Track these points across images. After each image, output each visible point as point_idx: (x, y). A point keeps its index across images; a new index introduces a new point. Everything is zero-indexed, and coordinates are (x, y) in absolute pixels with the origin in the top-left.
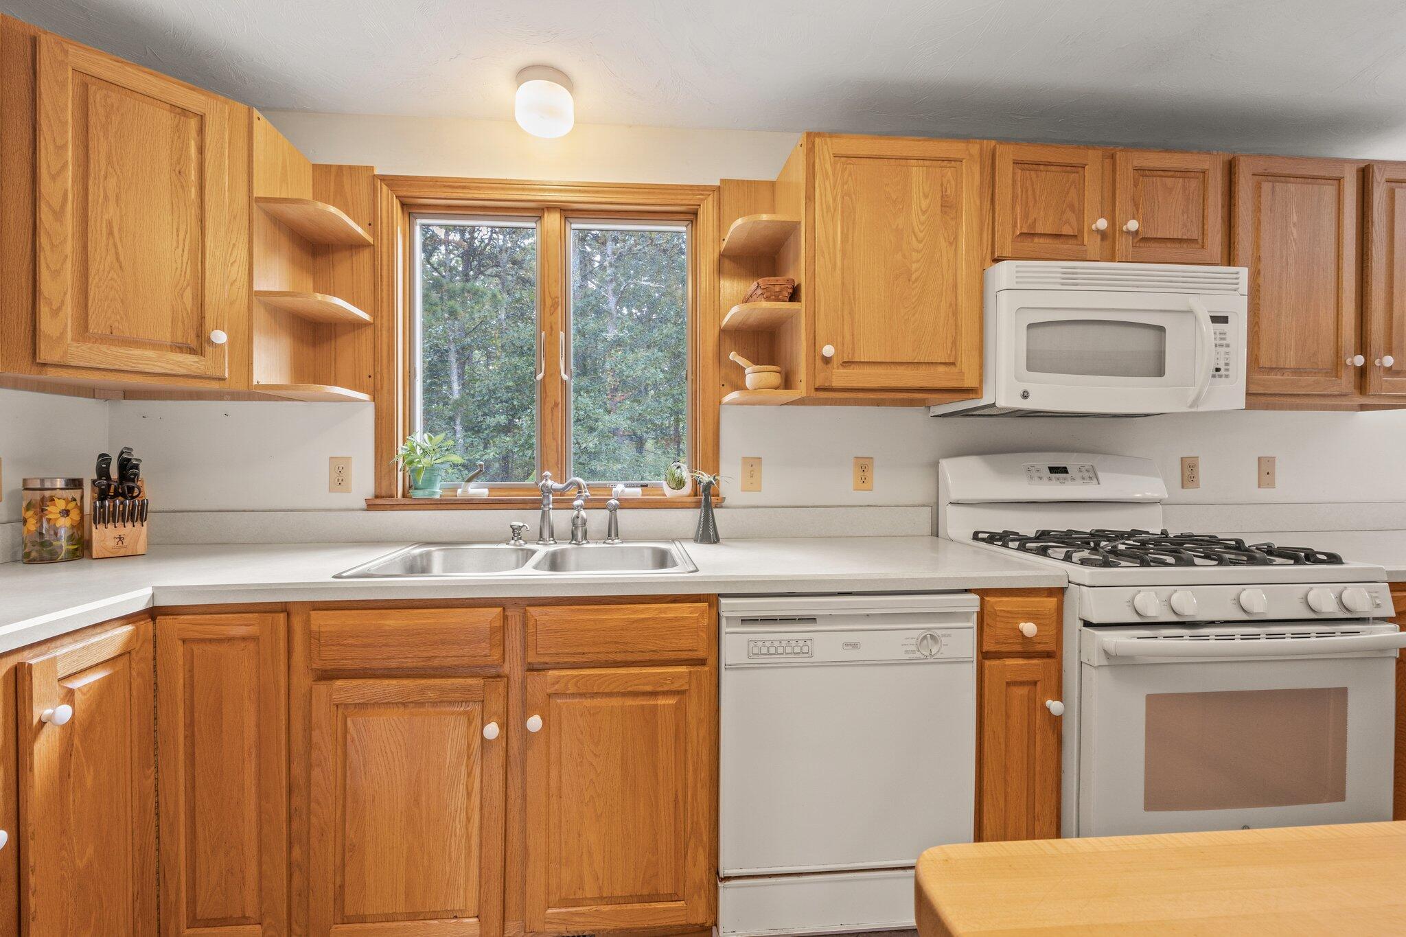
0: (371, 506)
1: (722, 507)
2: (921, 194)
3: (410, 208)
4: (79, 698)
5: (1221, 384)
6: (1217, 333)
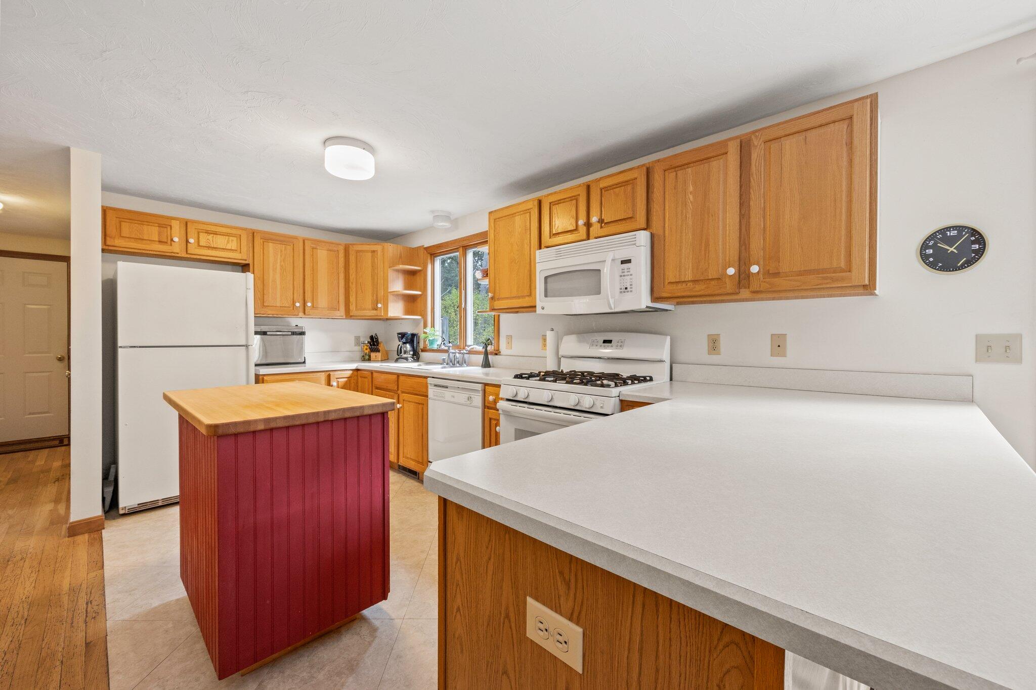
0: (422, 351)
1: (500, 355)
2: (519, 226)
3: (433, 255)
4: (340, 383)
5: (628, 296)
6: (624, 269)
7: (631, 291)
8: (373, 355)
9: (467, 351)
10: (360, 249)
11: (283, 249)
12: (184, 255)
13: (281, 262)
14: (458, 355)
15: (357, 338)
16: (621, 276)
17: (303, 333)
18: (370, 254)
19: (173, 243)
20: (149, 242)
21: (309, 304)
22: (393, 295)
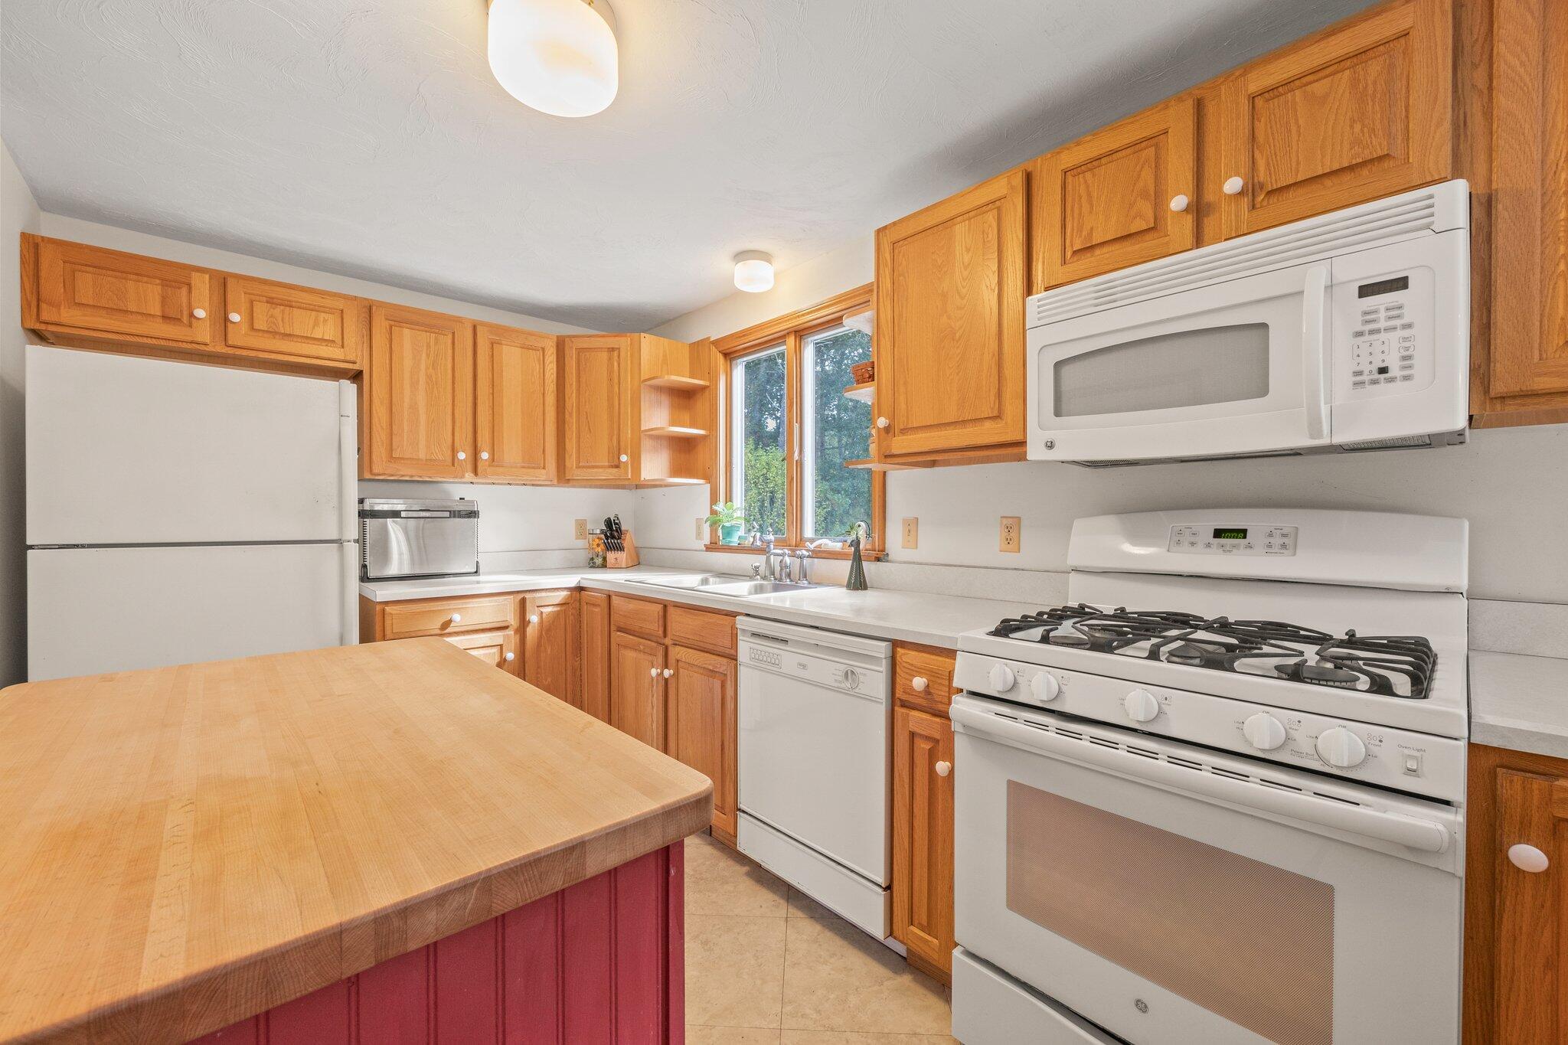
0: (708, 549)
1: (887, 561)
2: (964, 249)
3: (729, 356)
4: (544, 615)
5: (1386, 393)
6: (1375, 312)
7: (1406, 378)
8: (611, 556)
9: (808, 551)
10: (585, 346)
11: (432, 343)
12: (221, 349)
13: (427, 368)
14: (788, 560)
15: (581, 525)
16: (1359, 334)
17: (473, 514)
18: (605, 355)
19: (194, 320)
20: (139, 317)
21: (485, 456)
22: (651, 437)
